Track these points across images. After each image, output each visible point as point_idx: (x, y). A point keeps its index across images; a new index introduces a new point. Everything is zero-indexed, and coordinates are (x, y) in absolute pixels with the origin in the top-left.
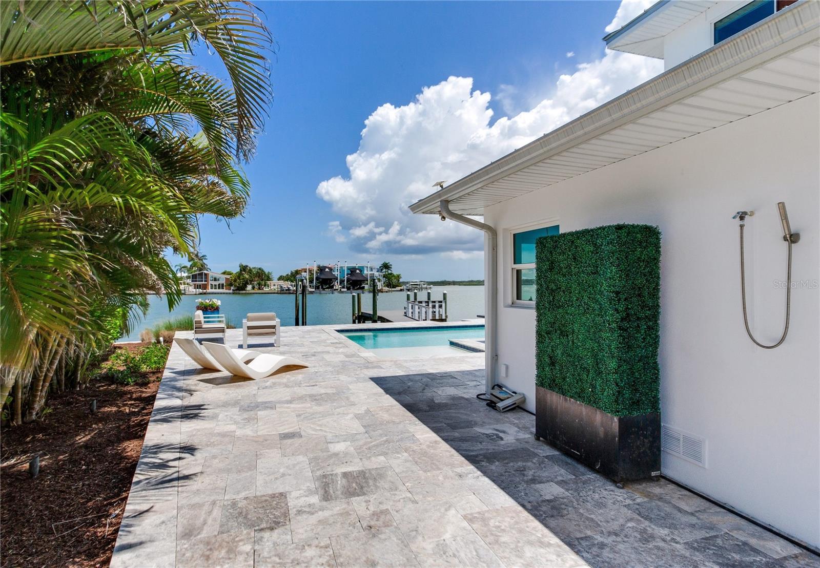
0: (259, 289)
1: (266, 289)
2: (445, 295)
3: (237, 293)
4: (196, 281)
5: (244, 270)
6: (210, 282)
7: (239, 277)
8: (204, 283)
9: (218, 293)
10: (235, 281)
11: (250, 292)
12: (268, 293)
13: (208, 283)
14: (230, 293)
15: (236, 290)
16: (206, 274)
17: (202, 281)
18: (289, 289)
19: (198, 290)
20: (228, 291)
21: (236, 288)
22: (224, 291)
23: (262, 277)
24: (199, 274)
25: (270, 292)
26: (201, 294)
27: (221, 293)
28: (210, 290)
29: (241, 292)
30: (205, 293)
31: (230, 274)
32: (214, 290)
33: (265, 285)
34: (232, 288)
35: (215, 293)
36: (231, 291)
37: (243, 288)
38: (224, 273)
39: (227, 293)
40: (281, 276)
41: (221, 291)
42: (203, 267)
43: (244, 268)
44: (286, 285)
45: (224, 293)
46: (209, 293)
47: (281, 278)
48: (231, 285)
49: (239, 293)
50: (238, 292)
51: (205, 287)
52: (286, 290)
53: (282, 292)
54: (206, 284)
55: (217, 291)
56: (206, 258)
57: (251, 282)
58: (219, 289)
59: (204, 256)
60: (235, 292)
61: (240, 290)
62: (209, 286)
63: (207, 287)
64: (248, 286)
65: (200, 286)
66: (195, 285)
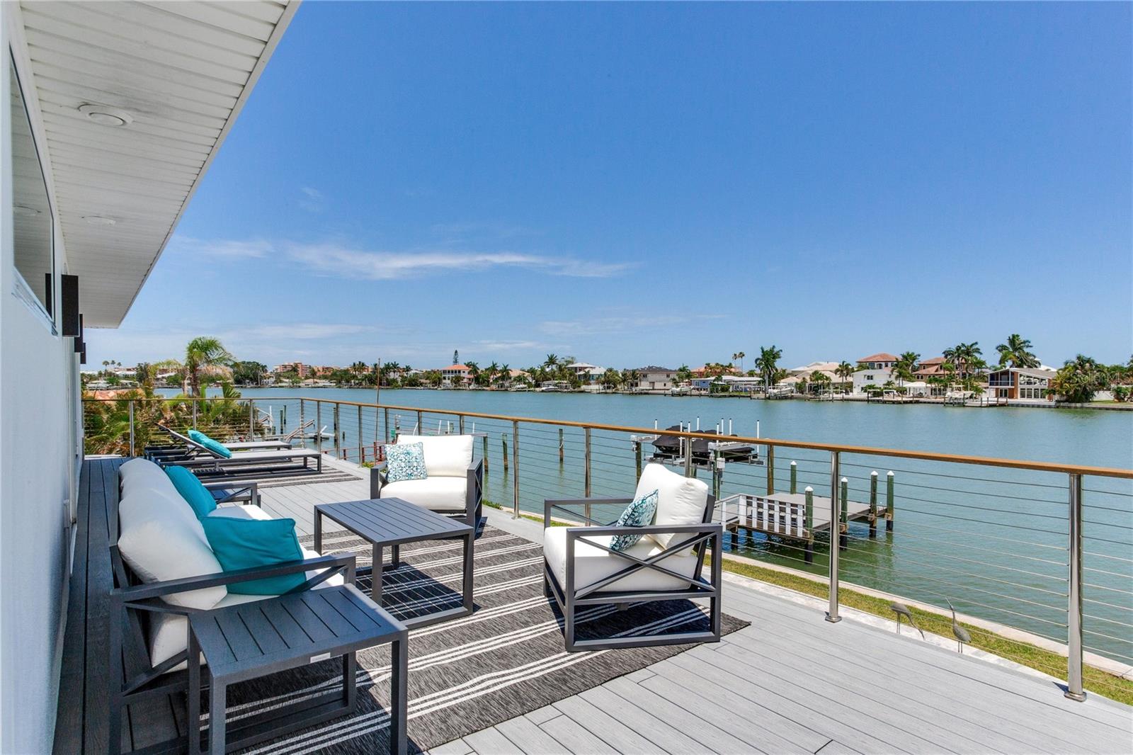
3: (1063, 407)
4: (997, 384)
5: (1082, 366)
6: (1020, 387)
8: (1010, 387)
9: (1033, 406)
10: (1061, 385)
13: (1016, 388)
14: (1050, 407)
15: (1064, 401)
16: (1015, 373)
17: (1008, 385)
19: (1001, 399)
20: (1049, 403)
21: (1065, 398)
22: (1045, 401)
24: (1002, 372)
27: (1039, 406)
28: (1019, 400)
29: (1073, 405)
30: (1002, 405)
32: (1026, 401)
34: (1056, 397)
35: (1029, 406)
36: (1053, 403)
37: (1084, 395)
43: (1082, 362)
45: (1042, 406)
46: (1017, 405)
48: (1053, 392)
49: (1069, 408)
50: (1066, 404)
51: (1011, 394)
54: (1013, 389)
55: (1033, 401)
56: (1030, 345)
57: (1102, 385)
58: (1036, 397)
59: (1024, 342)
60: (1062, 404)
61: (1070, 402)
62: (1017, 393)
63: (1015, 395)
64: (1096, 393)
65: (1006, 390)
66: (997, 389)
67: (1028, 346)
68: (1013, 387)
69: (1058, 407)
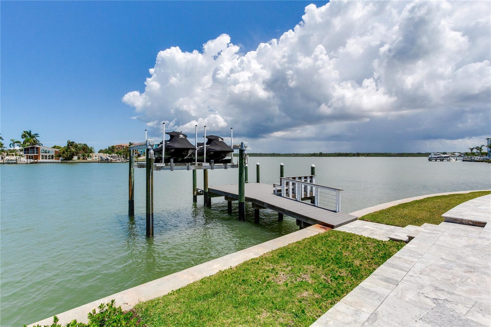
0: (84, 159)
1: (89, 159)
2: (313, 169)
3: (64, 162)
4: (28, 153)
6: (41, 154)
7: (67, 151)
8: (35, 154)
9: (48, 163)
10: (63, 153)
11: (76, 161)
12: (91, 162)
14: (58, 162)
15: (64, 160)
16: (37, 148)
18: (107, 159)
19: (29, 160)
20: (57, 161)
21: (64, 158)
22: (54, 160)
23: (86, 151)
24: (31, 148)
25: (92, 161)
26: (32, 163)
27: (51, 163)
28: (41, 160)
29: (68, 161)
30: (36, 163)
31: (58, 148)
32: (44, 160)
33: (88, 156)
34: (61, 158)
35: (46, 163)
36: (60, 161)
37: (70, 158)
38: (54, 147)
39: (56, 163)
40: (101, 150)
41: (51, 160)
42: (35, 142)
43: (71, 144)
44: (105, 156)
45: (53, 162)
46: (40, 163)
47: (100, 151)
48: (60, 156)
49: (67, 162)
51: (36, 158)
52: (106, 160)
53: (102, 161)
54: (38, 155)
55: (48, 160)
56: (38, 136)
57: (77, 154)
58: (49, 159)
59: (36, 134)
60: (63, 161)
61: (67, 160)
62: (40, 157)
63: (39, 157)
64: (74, 157)
65: (32, 157)
66: (27, 156)
67: (37, 136)
68: (38, 154)
69: (62, 163)
